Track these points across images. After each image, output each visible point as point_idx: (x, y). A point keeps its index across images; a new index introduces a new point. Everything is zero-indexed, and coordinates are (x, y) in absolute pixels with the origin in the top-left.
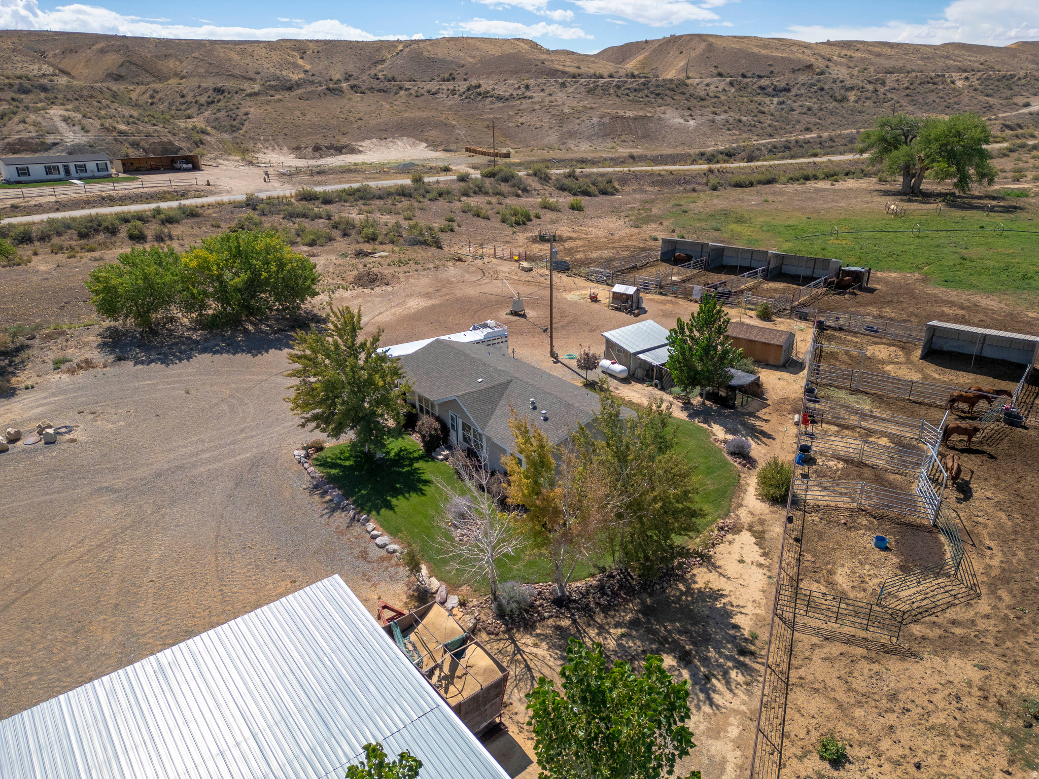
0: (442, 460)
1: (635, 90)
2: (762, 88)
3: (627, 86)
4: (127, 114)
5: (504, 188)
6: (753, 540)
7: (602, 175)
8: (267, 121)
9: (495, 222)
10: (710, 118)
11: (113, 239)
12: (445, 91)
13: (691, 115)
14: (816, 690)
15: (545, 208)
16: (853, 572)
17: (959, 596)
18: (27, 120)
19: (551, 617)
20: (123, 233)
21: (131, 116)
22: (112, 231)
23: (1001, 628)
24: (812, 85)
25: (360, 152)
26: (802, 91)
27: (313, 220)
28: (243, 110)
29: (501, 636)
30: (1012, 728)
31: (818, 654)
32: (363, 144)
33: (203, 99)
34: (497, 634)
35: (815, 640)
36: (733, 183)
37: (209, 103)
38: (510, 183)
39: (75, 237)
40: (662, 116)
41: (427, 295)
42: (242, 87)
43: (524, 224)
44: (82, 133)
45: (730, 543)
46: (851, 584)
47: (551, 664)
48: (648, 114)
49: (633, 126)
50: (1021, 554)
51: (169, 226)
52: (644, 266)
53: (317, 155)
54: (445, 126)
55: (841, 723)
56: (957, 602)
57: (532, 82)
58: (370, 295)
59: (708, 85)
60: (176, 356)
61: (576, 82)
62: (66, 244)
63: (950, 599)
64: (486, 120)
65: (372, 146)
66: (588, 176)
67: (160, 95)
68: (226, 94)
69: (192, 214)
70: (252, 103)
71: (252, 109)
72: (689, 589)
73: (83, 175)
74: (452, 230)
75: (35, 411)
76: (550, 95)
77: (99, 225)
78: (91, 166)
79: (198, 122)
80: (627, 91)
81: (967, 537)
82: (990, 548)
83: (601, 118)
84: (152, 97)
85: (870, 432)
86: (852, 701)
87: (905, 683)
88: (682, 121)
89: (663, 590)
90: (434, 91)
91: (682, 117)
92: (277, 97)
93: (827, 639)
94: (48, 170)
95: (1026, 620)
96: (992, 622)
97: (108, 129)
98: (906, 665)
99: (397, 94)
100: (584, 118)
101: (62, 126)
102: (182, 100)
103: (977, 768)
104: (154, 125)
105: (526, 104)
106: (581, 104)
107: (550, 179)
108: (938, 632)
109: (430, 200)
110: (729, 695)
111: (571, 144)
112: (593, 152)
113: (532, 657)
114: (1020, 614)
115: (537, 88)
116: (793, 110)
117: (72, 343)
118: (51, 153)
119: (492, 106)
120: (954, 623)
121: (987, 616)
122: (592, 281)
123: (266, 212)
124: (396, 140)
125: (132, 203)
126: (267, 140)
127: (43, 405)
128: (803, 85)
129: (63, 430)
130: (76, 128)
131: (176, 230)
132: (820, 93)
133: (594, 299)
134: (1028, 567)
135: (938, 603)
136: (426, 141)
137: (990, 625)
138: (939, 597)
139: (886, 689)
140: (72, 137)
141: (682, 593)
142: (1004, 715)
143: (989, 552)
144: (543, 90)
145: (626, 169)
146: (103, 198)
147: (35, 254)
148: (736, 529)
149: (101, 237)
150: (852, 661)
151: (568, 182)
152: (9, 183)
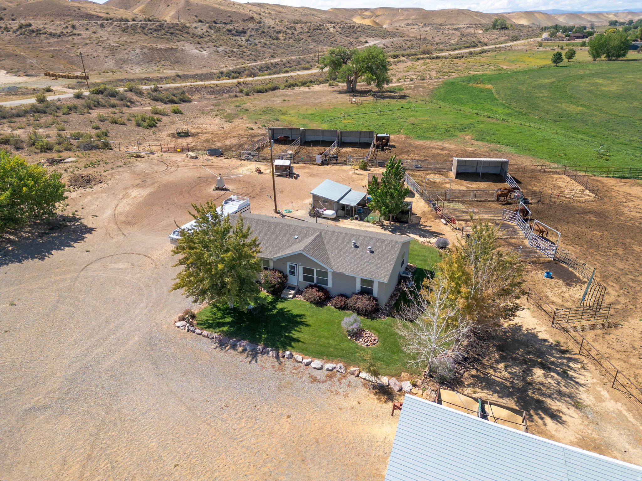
0: (292, 298)
1: (156, 30)
2: (229, 31)
3: (149, 27)
9: (131, 126)
10: (215, 50)
13: (202, 48)
14: (608, 358)
16: (554, 293)
17: (600, 291)
23: (628, 300)
24: (257, 30)
26: (253, 33)
35: (580, 333)
36: (256, 90)
40: (183, 48)
41: (140, 186)
43: (155, 126)
46: (560, 300)
48: (173, 47)
49: (166, 55)
54: (16, 57)
57: (76, 23)
58: (94, 193)
59: (196, 28)
61: (111, 24)
64: (48, 51)
66: (167, 90)
72: (505, 329)
76: (95, 33)
80: (150, 31)
83: (141, 49)
86: (625, 356)
87: (629, 339)
88: (198, 51)
91: (197, 48)
93: (583, 331)
95: (632, 293)
96: (623, 298)
98: (620, 330)
100: (129, 49)
105: (77, 39)
106: (122, 39)
107: (143, 93)
110: (583, 377)
112: (145, 73)
114: (626, 290)
115: (81, 27)
116: (257, 45)
119: (49, 41)
120: (612, 303)
121: (619, 296)
128: (252, 29)
132: (263, 35)
134: (605, 268)
136: (4, 68)
144: (87, 29)
150: (603, 338)
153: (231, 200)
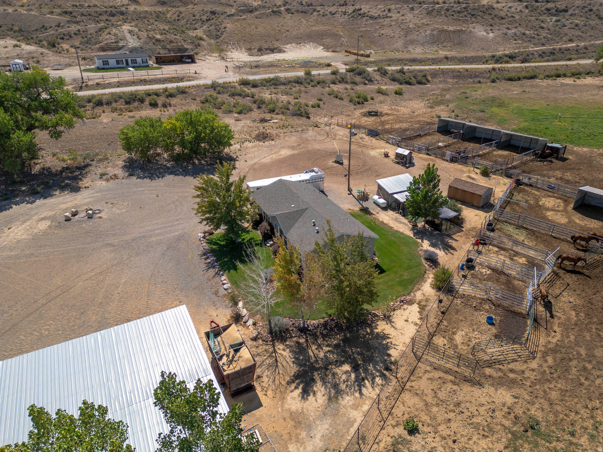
0: (269, 246)
1: (459, 12)
2: (548, 10)
3: (454, 9)
4: (162, 28)
5: (358, 79)
6: (418, 309)
7: (421, 71)
8: (236, 32)
9: (346, 102)
10: (504, 32)
11: (142, 105)
12: (340, 13)
13: (492, 30)
14: (417, 394)
15: (379, 92)
16: (467, 335)
17: (523, 356)
18: (111, 32)
19: (296, 336)
20: (147, 103)
21: (164, 30)
22: (142, 101)
23: (538, 378)
24: (584, 7)
25: (284, 52)
26: (576, 12)
27: (244, 98)
28: (223, 25)
29: (269, 343)
30: (516, 431)
31: (427, 376)
32: (287, 47)
33: (204, 18)
34: (267, 342)
35: (428, 368)
36: (507, 78)
37: (208, 20)
38: (362, 76)
39: (123, 103)
40: (473, 30)
41: (293, 148)
42: (225, 11)
43: (363, 103)
44: (138, 40)
45: (404, 309)
46: (462, 341)
47: (288, 360)
48: (464, 29)
49: (452, 36)
50: (572, 338)
51: (170, 98)
52: (425, 135)
53: (260, 53)
54: (336, 36)
55: (423, 413)
56: (519, 359)
57: (393, 7)
58: (262, 146)
59: (510, 7)
60: (156, 175)
61: (420, 7)
62: (119, 107)
63: (516, 357)
64: (361, 32)
65: (292, 48)
66: (411, 72)
67: (183, 15)
68: (217, 15)
69: (182, 92)
70: (229, 21)
71: (229, 25)
72: (372, 331)
73: (135, 65)
74: (319, 106)
75: (87, 200)
76: (403, 15)
77: (136, 97)
78: (139, 60)
79: (199, 33)
80: (454, 13)
81: (545, 323)
82: (555, 332)
83: (432, 31)
84: (178, 16)
85: (517, 254)
86: (434, 403)
87: (467, 398)
88: (485, 34)
89: (358, 331)
90: (333, 12)
91: (486, 31)
92: (244, 17)
93: (435, 369)
94: (118, 62)
95: (555, 375)
96: (535, 373)
97: (150, 38)
98: (473, 389)
99: (312, 14)
100: (421, 31)
101: (128, 36)
102: (194, 18)
103: (486, 447)
104: (175, 35)
105: (387, 21)
106: (422, 21)
107: (387, 73)
108: (500, 374)
109: (312, 86)
110: (370, 389)
111: (410, 48)
112: (423, 53)
113: (280, 355)
114: (553, 371)
115: (395, 10)
116: (565, 26)
117: (110, 164)
118: (121, 51)
119: (366, 23)
120: (512, 371)
121: (533, 370)
122: (390, 143)
123: (221, 92)
124: (306, 44)
125: (155, 84)
126: (234, 44)
127: (91, 197)
128: (578, 7)
129: (97, 211)
130: (135, 37)
131: (173, 101)
132: (589, 13)
133: (386, 155)
134: (573, 345)
135: (507, 359)
136: (323, 45)
137: (532, 376)
138: (510, 355)
139: (456, 399)
140: (132, 42)
141: (367, 333)
142: (515, 424)
143: (553, 334)
144: (399, 12)
145: (438, 67)
146: (141, 81)
147: (104, 112)
148: (411, 303)
149: (136, 104)
150: (443, 382)
151: (398, 76)
152: (99, 69)
153: (313, 171)
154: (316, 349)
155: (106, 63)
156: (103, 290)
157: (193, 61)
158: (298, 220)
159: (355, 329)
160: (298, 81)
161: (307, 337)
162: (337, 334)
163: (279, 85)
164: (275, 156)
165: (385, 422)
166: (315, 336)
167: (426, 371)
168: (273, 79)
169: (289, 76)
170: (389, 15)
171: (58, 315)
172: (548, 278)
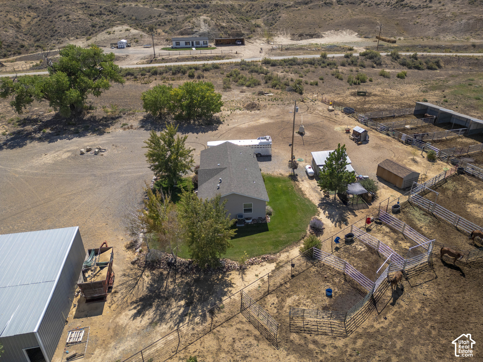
4: (230, 18)
5: (368, 62)
6: (274, 268)
7: (435, 57)
8: (288, 21)
9: (343, 82)
11: (184, 76)
12: (384, 4)
14: (218, 339)
15: (381, 75)
16: (299, 300)
17: (335, 332)
18: (191, 21)
19: (163, 268)
20: (187, 75)
21: (231, 19)
22: (184, 73)
23: (335, 356)
25: (322, 37)
27: (259, 74)
28: (279, 15)
29: (141, 268)
31: (238, 326)
32: (326, 33)
33: (269, 9)
34: (140, 267)
35: (244, 320)
37: (271, 11)
38: (372, 60)
39: (171, 74)
41: (271, 117)
42: (285, 3)
43: (359, 84)
44: (208, 27)
45: (262, 266)
46: (290, 305)
47: (145, 285)
50: (400, 328)
51: (205, 72)
52: (400, 117)
53: (299, 38)
54: (372, 24)
55: (211, 356)
56: (330, 334)
58: (247, 114)
62: (167, 77)
63: (328, 331)
64: (398, 20)
65: (330, 34)
66: (425, 57)
67: (254, 7)
68: (278, 7)
69: (216, 67)
70: (286, 11)
71: (284, 15)
72: (222, 278)
73: (198, 46)
74: (317, 84)
75: (103, 142)
77: (180, 70)
78: (201, 42)
79: (260, 22)
81: (382, 308)
82: (386, 318)
83: (469, 20)
84: (251, 8)
85: (405, 238)
86: (227, 350)
87: (257, 355)
89: (211, 275)
90: (379, 3)
92: (299, 8)
93: (250, 322)
94: (186, 43)
96: (335, 351)
97: (217, 25)
98: (268, 348)
99: (359, 5)
100: (457, 20)
101: (202, 23)
102: (261, 10)
104: (238, 23)
105: (426, 11)
106: (461, 11)
107: (399, 58)
108: (302, 342)
109: (322, 67)
111: (441, 36)
112: (453, 41)
113: (142, 280)
114: (354, 354)
117: (134, 118)
118: (194, 36)
119: (406, 12)
120: (315, 342)
121: (336, 347)
122: (359, 121)
123: (244, 69)
124: (343, 31)
125: (203, 60)
126: (283, 30)
127: (107, 140)
129: (103, 150)
130: (207, 25)
131: (206, 74)
133: (348, 131)
134: (394, 336)
135: (319, 330)
136: (358, 32)
139: (246, 352)
140: (204, 29)
141: (218, 279)
143: (382, 320)
145: (455, 54)
146: (193, 58)
147: (156, 80)
148: (271, 261)
149: (179, 75)
150: (248, 335)
151: (408, 61)
152: (173, 48)
153: (266, 138)
154: (171, 282)
155: (178, 44)
156: (67, 206)
157: (243, 44)
158: (214, 176)
159: (210, 272)
160: (312, 62)
161: (170, 271)
162: (194, 273)
163: (295, 65)
164: (253, 123)
165: (176, 353)
166: (176, 271)
167: (241, 322)
168: (291, 60)
169: (308, 58)
170: (430, 5)
171: (30, 218)
172: (419, 266)
